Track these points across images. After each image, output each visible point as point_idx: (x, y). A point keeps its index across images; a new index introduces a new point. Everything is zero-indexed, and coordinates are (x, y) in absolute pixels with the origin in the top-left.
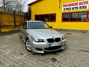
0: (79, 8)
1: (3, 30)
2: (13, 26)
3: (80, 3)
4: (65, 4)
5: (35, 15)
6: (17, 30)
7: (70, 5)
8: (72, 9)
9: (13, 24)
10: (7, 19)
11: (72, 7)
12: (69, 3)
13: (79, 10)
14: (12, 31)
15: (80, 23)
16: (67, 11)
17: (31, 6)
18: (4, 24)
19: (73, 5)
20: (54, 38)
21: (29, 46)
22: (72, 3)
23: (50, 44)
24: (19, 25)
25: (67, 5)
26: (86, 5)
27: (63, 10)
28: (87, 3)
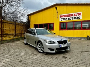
0: (74, 18)
1: (4, 38)
2: (14, 34)
3: (75, 14)
4: (62, 15)
5: (34, 25)
6: (17, 38)
7: (66, 16)
8: (68, 19)
9: (14, 33)
10: (9, 28)
11: (68, 18)
12: (65, 15)
13: (74, 20)
14: (13, 39)
15: (75, 31)
16: (64, 21)
17: (30, 17)
18: (6, 32)
19: (69, 15)
20: (63, 41)
21: (40, 48)
22: (68, 14)
23: (60, 45)
24: (19, 34)
25: (64, 16)
26: (79, 16)
27: (60, 20)
28: (80, 14)
